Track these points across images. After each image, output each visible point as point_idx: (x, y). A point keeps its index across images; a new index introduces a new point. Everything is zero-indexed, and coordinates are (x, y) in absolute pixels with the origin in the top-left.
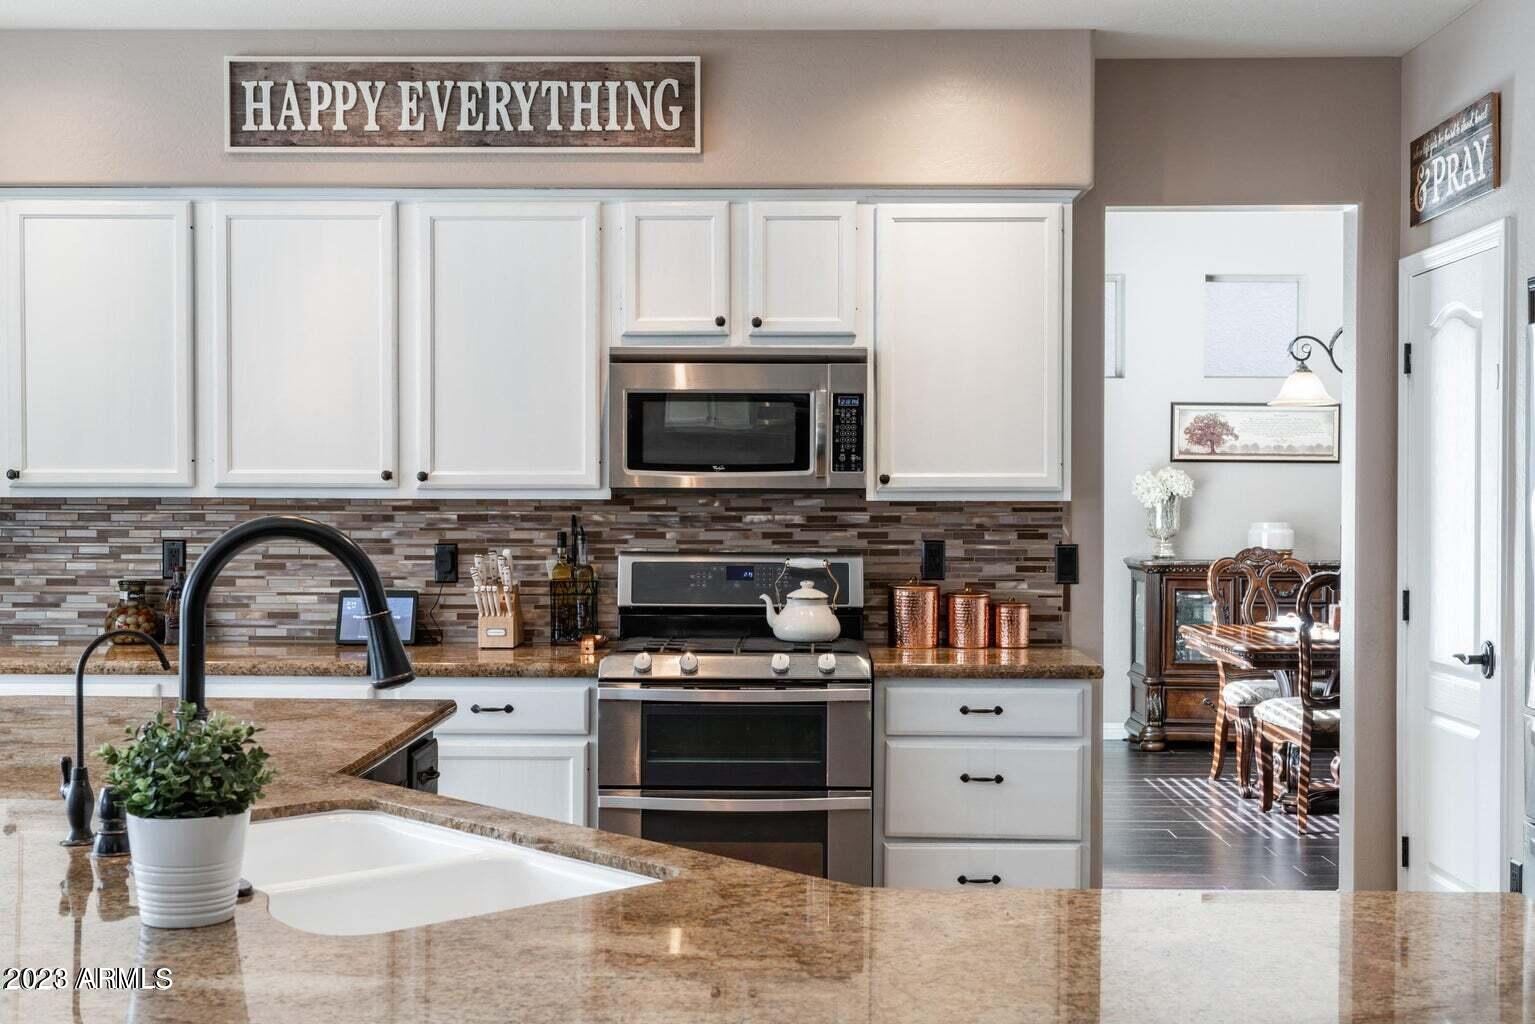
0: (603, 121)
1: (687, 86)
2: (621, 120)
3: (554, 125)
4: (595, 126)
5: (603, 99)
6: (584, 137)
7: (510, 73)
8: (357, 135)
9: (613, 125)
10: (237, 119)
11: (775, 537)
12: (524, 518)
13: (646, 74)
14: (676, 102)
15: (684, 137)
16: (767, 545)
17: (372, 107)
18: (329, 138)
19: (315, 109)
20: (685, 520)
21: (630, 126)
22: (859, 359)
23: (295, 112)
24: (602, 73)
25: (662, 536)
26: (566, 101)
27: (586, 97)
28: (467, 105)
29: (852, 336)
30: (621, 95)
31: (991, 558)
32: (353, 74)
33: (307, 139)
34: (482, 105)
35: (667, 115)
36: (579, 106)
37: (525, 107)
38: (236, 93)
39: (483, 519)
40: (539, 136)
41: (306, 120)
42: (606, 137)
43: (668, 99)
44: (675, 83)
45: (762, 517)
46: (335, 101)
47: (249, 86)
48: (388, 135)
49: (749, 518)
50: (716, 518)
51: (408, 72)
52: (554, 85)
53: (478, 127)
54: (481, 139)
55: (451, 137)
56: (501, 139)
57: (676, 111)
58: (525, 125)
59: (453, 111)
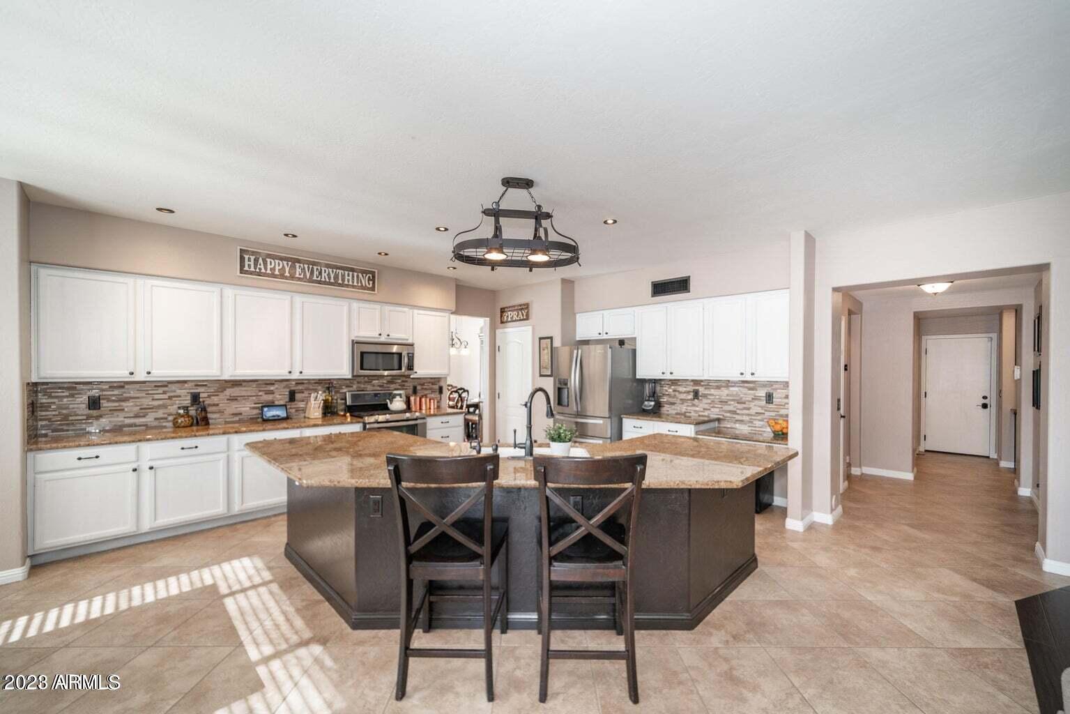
0: (353, 282)
1: (374, 277)
2: (358, 283)
3: (340, 282)
4: (351, 283)
5: (353, 277)
6: (347, 286)
7: (328, 266)
8: (282, 276)
9: (355, 284)
10: (242, 266)
11: (380, 386)
12: (316, 383)
13: (364, 272)
14: (371, 280)
15: (373, 289)
16: (379, 388)
17: (287, 269)
18: (273, 275)
19: (269, 267)
20: (358, 383)
21: (360, 284)
22: (412, 345)
23: (262, 267)
24: (353, 270)
26: (343, 276)
27: (348, 275)
28: (316, 273)
29: (407, 340)
30: (358, 276)
31: (426, 389)
32: (282, 259)
33: (265, 275)
34: (320, 273)
35: (369, 283)
36: (347, 277)
37: (332, 276)
38: (242, 259)
39: (303, 383)
40: (336, 284)
41: (266, 269)
42: (353, 286)
43: (369, 279)
44: (371, 276)
45: (377, 381)
46: (277, 266)
47: (246, 257)
48: (292, 277)
49: (374, 382)
50: (366, 382)
51: (299, 261)
52: (340, 271)
53: (319, 279)
54: (319, 282)
55: (311, 281)
56: (325, 283)
57: (371, 282)
58: (332, 280)
59: (312, 273)
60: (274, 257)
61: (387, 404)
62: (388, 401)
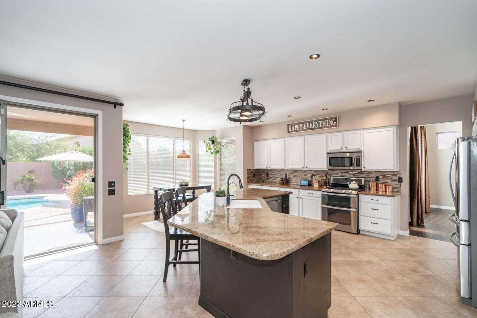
0: (326, 125)
1: (336, 119)
2: (328, 125)
3: (321, 126)
4: (325, 126)
5: (326, 122)
6: (324, 127)
7: (316, 121)
8: (300, 130)
9: (327, 125)
10: (288, 130)
11: (353, 175)
12: (322, 172)
13: (331, 119)
14: (335, 122)
15: (336, 126)
16: (352, 176)
17: (301, 127)
18: (297, 131)
19: (295, 128)
20: (341, 172)
21: (329, 125)
22: (360, 152)
23: (294, 129)
24: (326, 119)
25: (338, 174)
26: (322, 123)
27: (324, 123)
28: (311, 125)
29: (360, 149)
30: (328, 122)
31: (387, 179)
32: (299, 124)
33: (295, 131)
34: (312, 125)
35: (334, 123)
36: (323, 124)
37: (317, 125)
38: (288, 127)
39: (317, 172)
40: (319, 128)
41: (295, 129)
42: (327, 127)
43: (334, 121)
44: (335, 119)
45: (351, 172)
46: (297, 127)
47: (289, 126)
48: (303, 130)
49: (350, 172)
50: (345, 172)
51: (305, 123)
52: (320, 122)
53: (312, 128)
54: (312, 129)
55: (309, 129)
56: (315, 129)
57: (335, 123)
58: (317, 127)
59: (309, 126)
60: (296, 124)
61: (348, 184)
62: (348, 183)
